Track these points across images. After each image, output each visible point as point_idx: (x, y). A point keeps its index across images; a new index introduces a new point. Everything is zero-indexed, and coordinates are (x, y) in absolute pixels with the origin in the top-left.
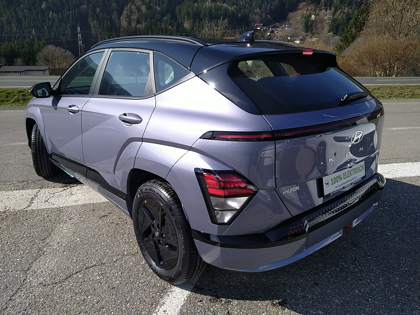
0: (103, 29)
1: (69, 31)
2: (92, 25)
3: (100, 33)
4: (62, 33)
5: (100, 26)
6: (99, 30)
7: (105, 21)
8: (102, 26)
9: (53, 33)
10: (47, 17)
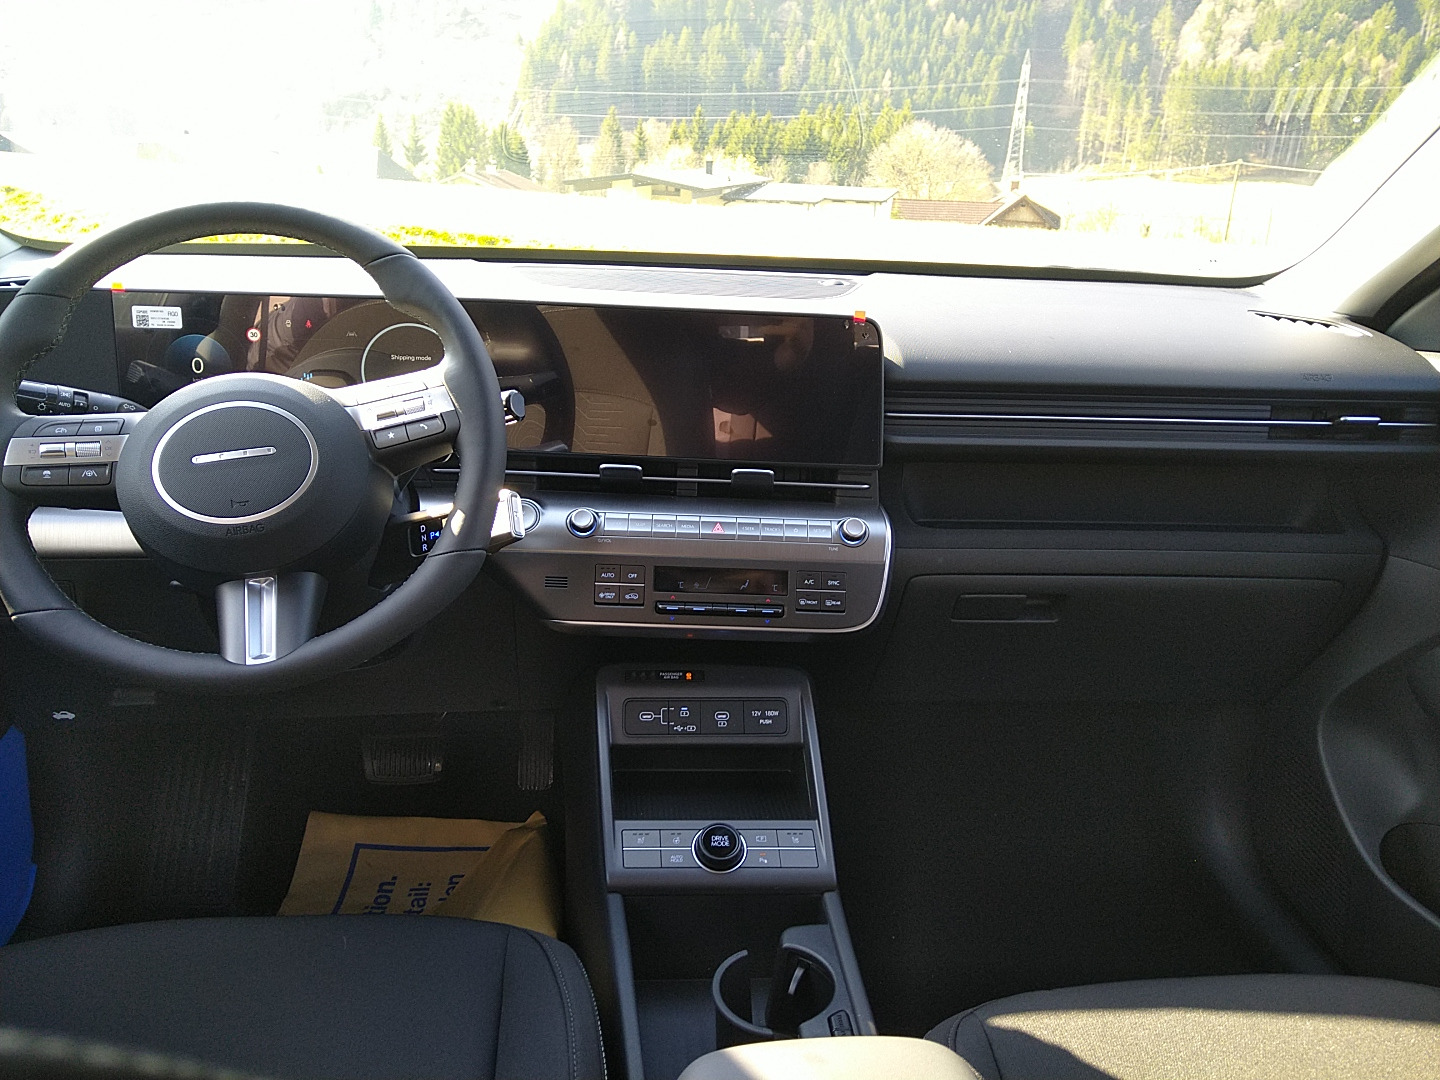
0: (1109, 72)
1: (992, 81)
2: (1072, 60)
3: (1097, 85)
4: (969, 84)
5: (1100, 61)
6: (1093, 74)
7: (1124, 43)
8: (1106, 61)
9: (941, 86)
10: (938, 32)
